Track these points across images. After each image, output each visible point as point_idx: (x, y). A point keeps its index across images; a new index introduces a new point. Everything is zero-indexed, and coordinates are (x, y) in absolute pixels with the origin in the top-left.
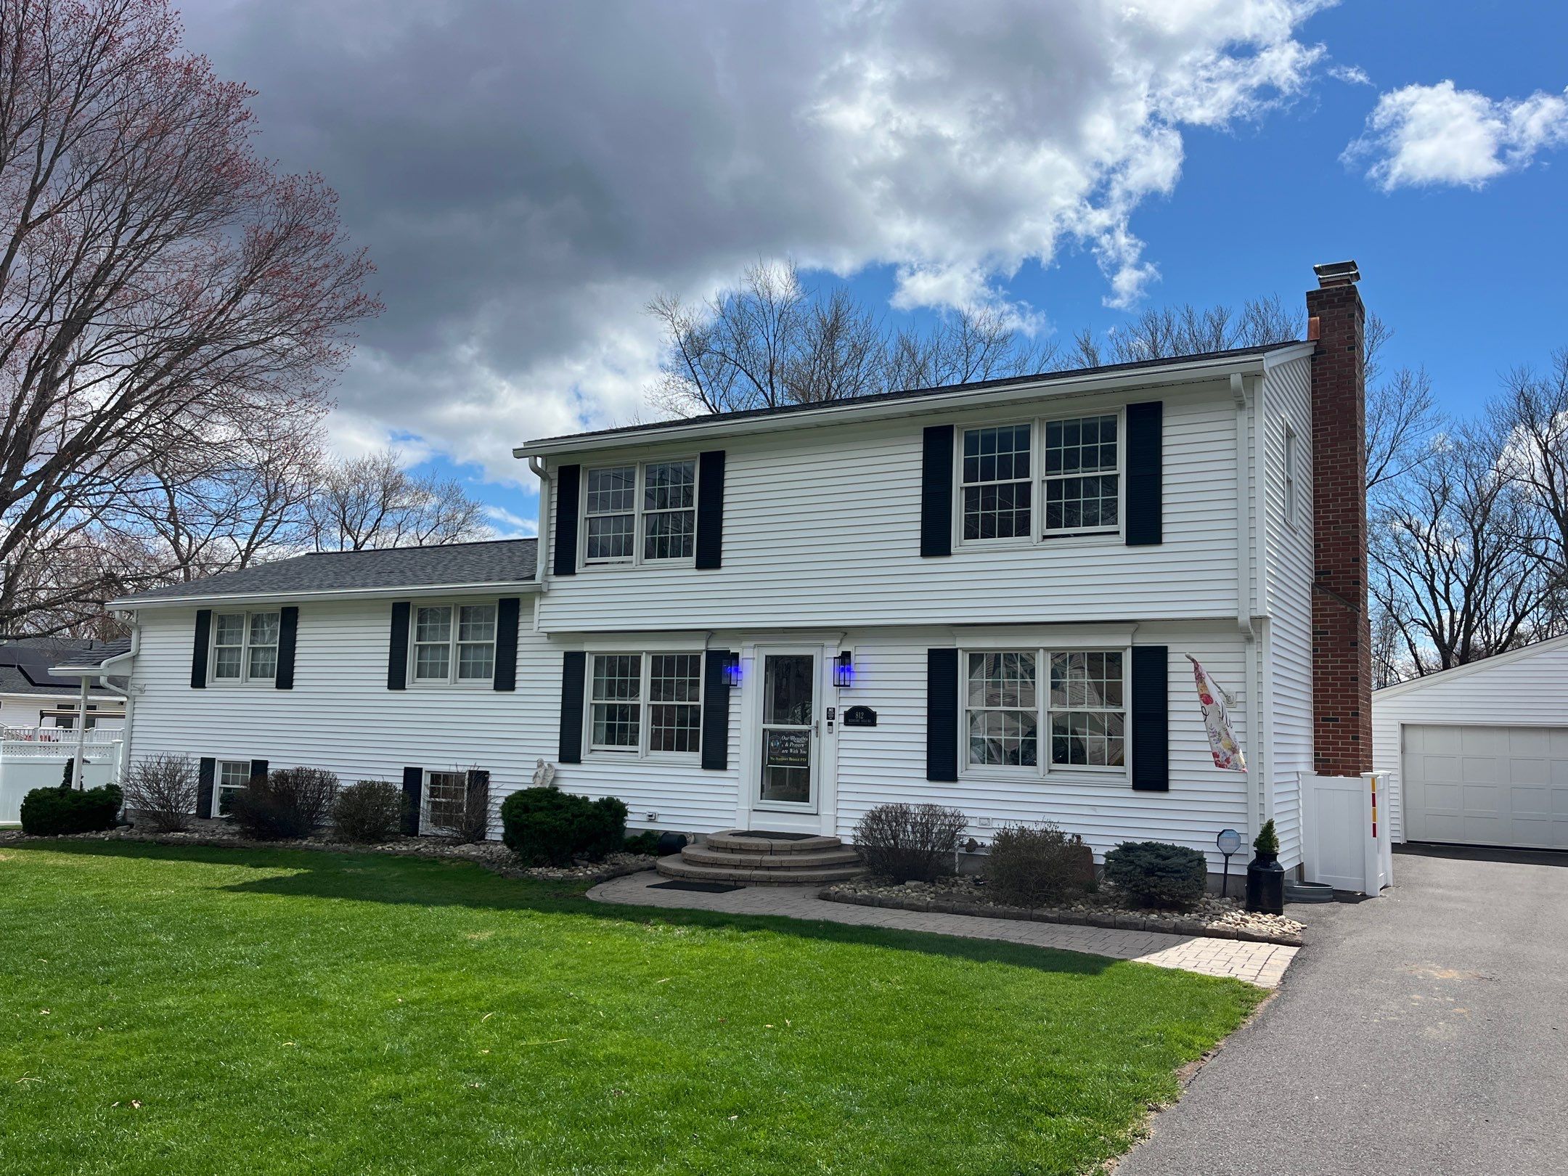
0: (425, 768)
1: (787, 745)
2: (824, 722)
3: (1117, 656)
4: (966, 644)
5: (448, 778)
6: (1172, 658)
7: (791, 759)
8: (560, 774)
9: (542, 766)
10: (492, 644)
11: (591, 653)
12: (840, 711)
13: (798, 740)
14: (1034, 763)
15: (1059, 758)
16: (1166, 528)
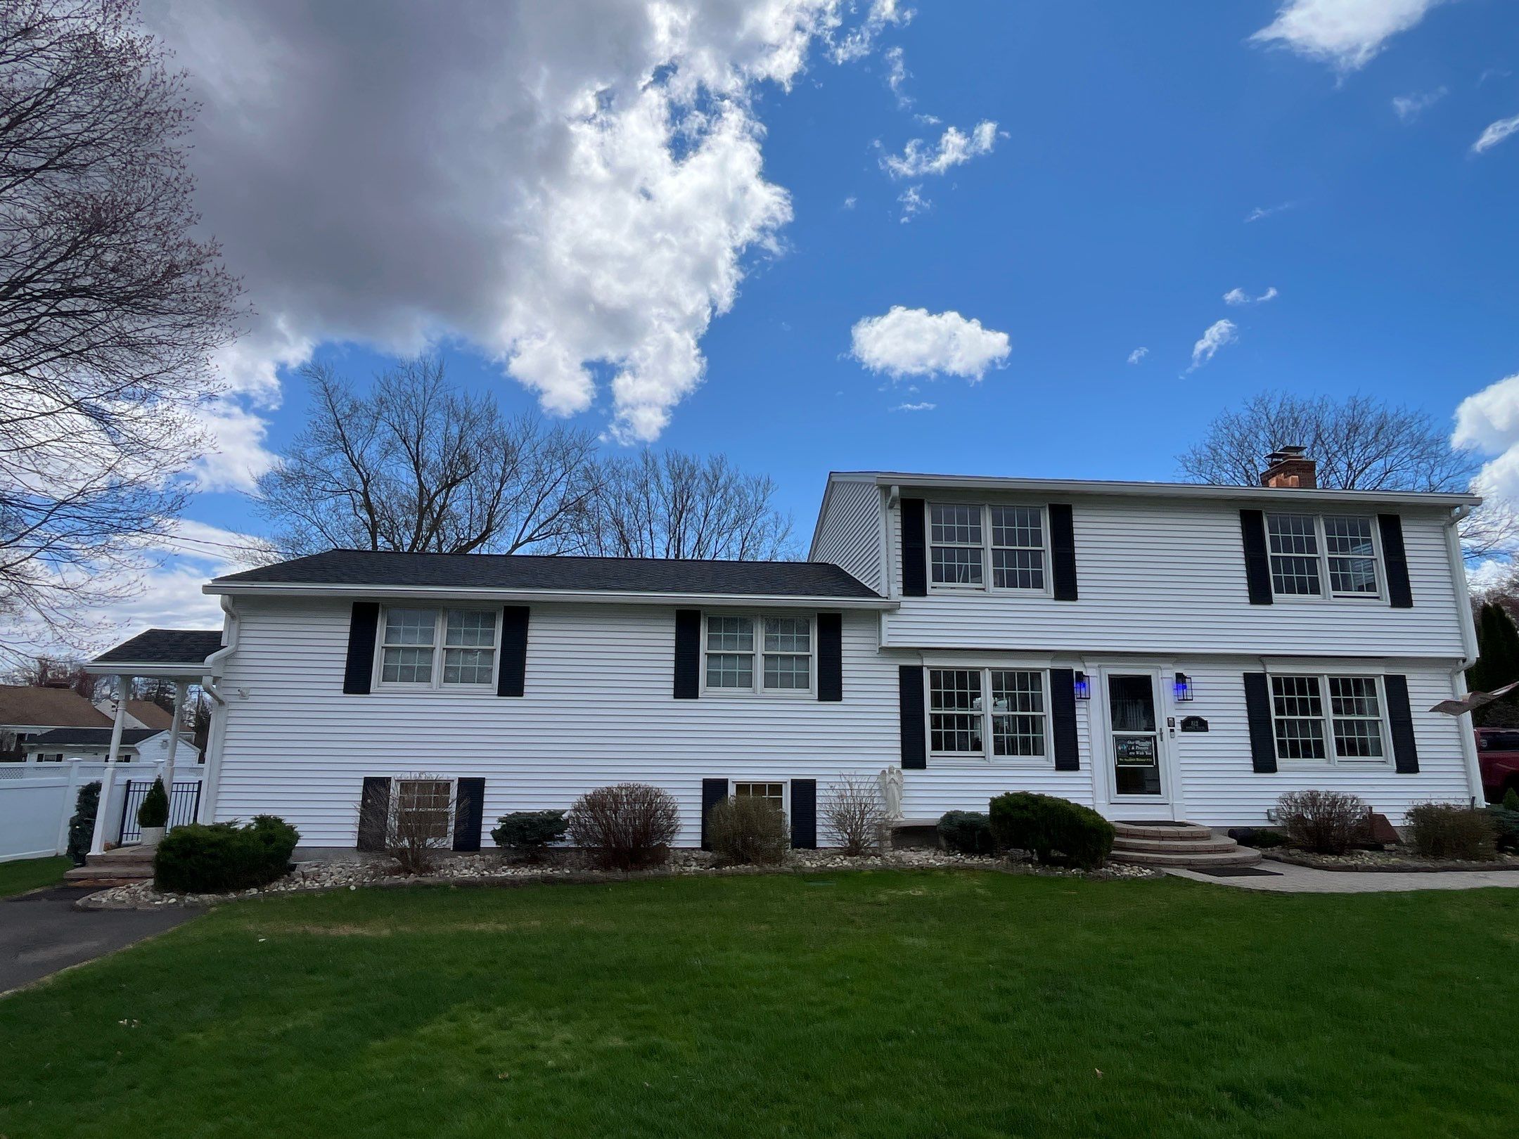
0: (731, 778)
1: (1133, 748)
2: (1166, 730)
3: (1371, 683)
4: (1273, 669)
5: (759, 788)
6: (1408, 683)
7: (1138, 760)
8: (906, 780)
9: (893, 773)
10: (808, 656)
11: (928, 667)
12: (1178, 720)
13: (1143, 744)
14: (1323, 756)
15: (1341, 752)
16: (1414, 597)
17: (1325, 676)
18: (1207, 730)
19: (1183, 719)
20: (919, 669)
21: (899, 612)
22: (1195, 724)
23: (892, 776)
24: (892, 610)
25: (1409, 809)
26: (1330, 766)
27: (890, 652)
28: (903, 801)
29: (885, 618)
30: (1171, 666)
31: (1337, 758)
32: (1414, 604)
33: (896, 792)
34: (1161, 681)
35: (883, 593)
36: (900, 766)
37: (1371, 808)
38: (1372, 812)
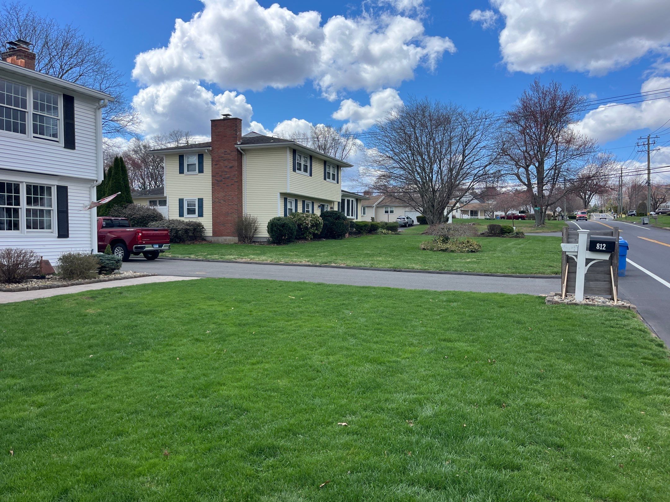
3: (49, 189)
6: (69, 190)
14: (18, 229)
15: (28, 227)
16: (76, 144)
17: (24, 183)
25: (60, 256)
26: (22, 234)
31: (26, 230)
32: (76, 148)
37: (42, 257)
38: (42, 259)
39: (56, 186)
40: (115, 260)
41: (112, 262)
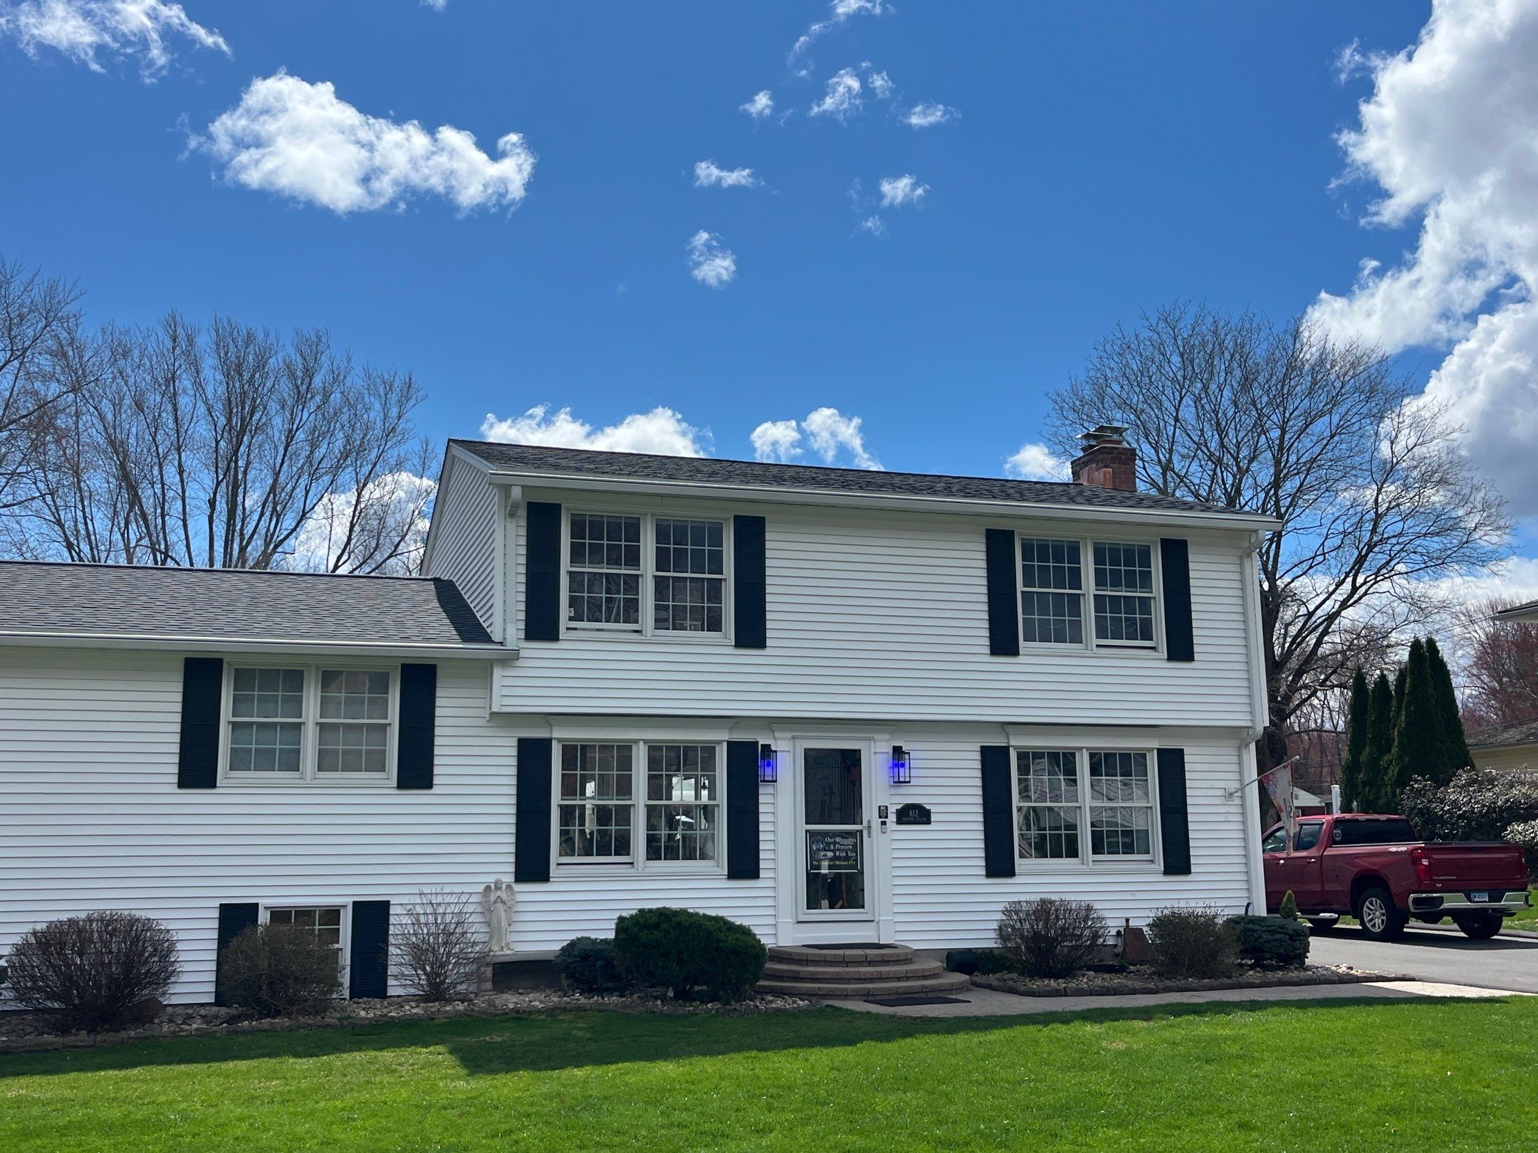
0: (262, 902)
1: (832, 847)
2: (876, 822)
3: (1142, 757)
4: (1018, 742)
5: (305, 914)
6: (1187, 759)
7: (837, 863)
8: (520, 898)
9: (501, 888)
10: (385, 726)
11: (559, 740)
12: (892, 809)
13: (845, 842)
14: (1076, 856)
15: (1097, 849)
16: (1196, 649)
17: (1084, 750)
18: (929, 822)
19: (899, 807)
20: (547, 743)
21: (518, 663)
22: (915, 815)
23: (499, 893)
24: (509, 659)
26: (1082, 867)
27: (502, 719)
28: (513, 928)
29: (498, 673)
30: (887, 737)
31: (1091, 857)
32: (1196, 657)
33: (503, 914)
34: (873, 756)
35: (497, 637)
36: (511, 878)
37: (1127, 920)
38: (1128, 925)
39: (1155, 751)
40: (1287, 934)
41: (1278, 936)
